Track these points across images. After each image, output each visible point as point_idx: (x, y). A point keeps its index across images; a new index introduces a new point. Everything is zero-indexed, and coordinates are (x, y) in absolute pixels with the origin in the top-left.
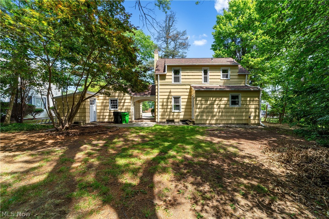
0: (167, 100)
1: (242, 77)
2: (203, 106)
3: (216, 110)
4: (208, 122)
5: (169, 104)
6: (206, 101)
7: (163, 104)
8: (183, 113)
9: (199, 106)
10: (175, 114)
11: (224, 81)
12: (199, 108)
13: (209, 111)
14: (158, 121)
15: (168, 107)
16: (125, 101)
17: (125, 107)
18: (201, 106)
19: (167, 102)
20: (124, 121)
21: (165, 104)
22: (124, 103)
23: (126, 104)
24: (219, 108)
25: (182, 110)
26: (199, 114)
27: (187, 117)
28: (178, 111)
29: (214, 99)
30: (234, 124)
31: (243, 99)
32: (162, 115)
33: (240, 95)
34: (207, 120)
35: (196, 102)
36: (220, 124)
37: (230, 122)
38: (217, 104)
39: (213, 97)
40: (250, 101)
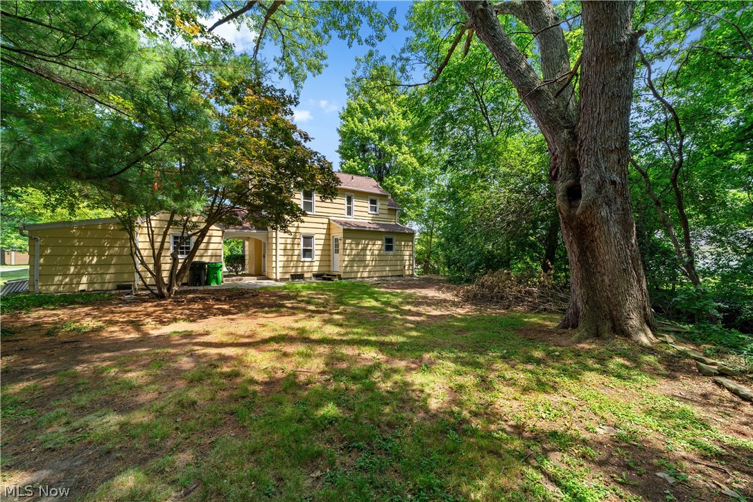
0: (293, 241)
1: (392, 213)
2: (354, 252)
3: (368, 258)
4: (359, 275)
5: (296, 247)
6: (358, 244)
7: (286, 247)
8: (317, 263)
9: (348, 251)
10: (306, 264)
11: (372, 216)
12: (348, 255)
13: (359, 259)
14: (278, 278)
15: (294, 252)
16: (209, 239)
17: (210, 252)
18: (351, 252)
19: (293, 244)
20: (214, 280)
21: (289, 247)
22: (208, 243)
23: (211, 246)
24: (372, 255)
25: (317, 258)
26: (348, 264)
27: (324, 269)
28: (310, 259)
29: (366, 242)
30: (388, 276)
31: (397, 243)
32: (283, 267)
33: (395, 238)
34: (358, 272)
35: (344, 246)
36: (373, 277)
37: (384, 274)
38: (370, 250)
39: (365, 239)
40: (404, 245)
